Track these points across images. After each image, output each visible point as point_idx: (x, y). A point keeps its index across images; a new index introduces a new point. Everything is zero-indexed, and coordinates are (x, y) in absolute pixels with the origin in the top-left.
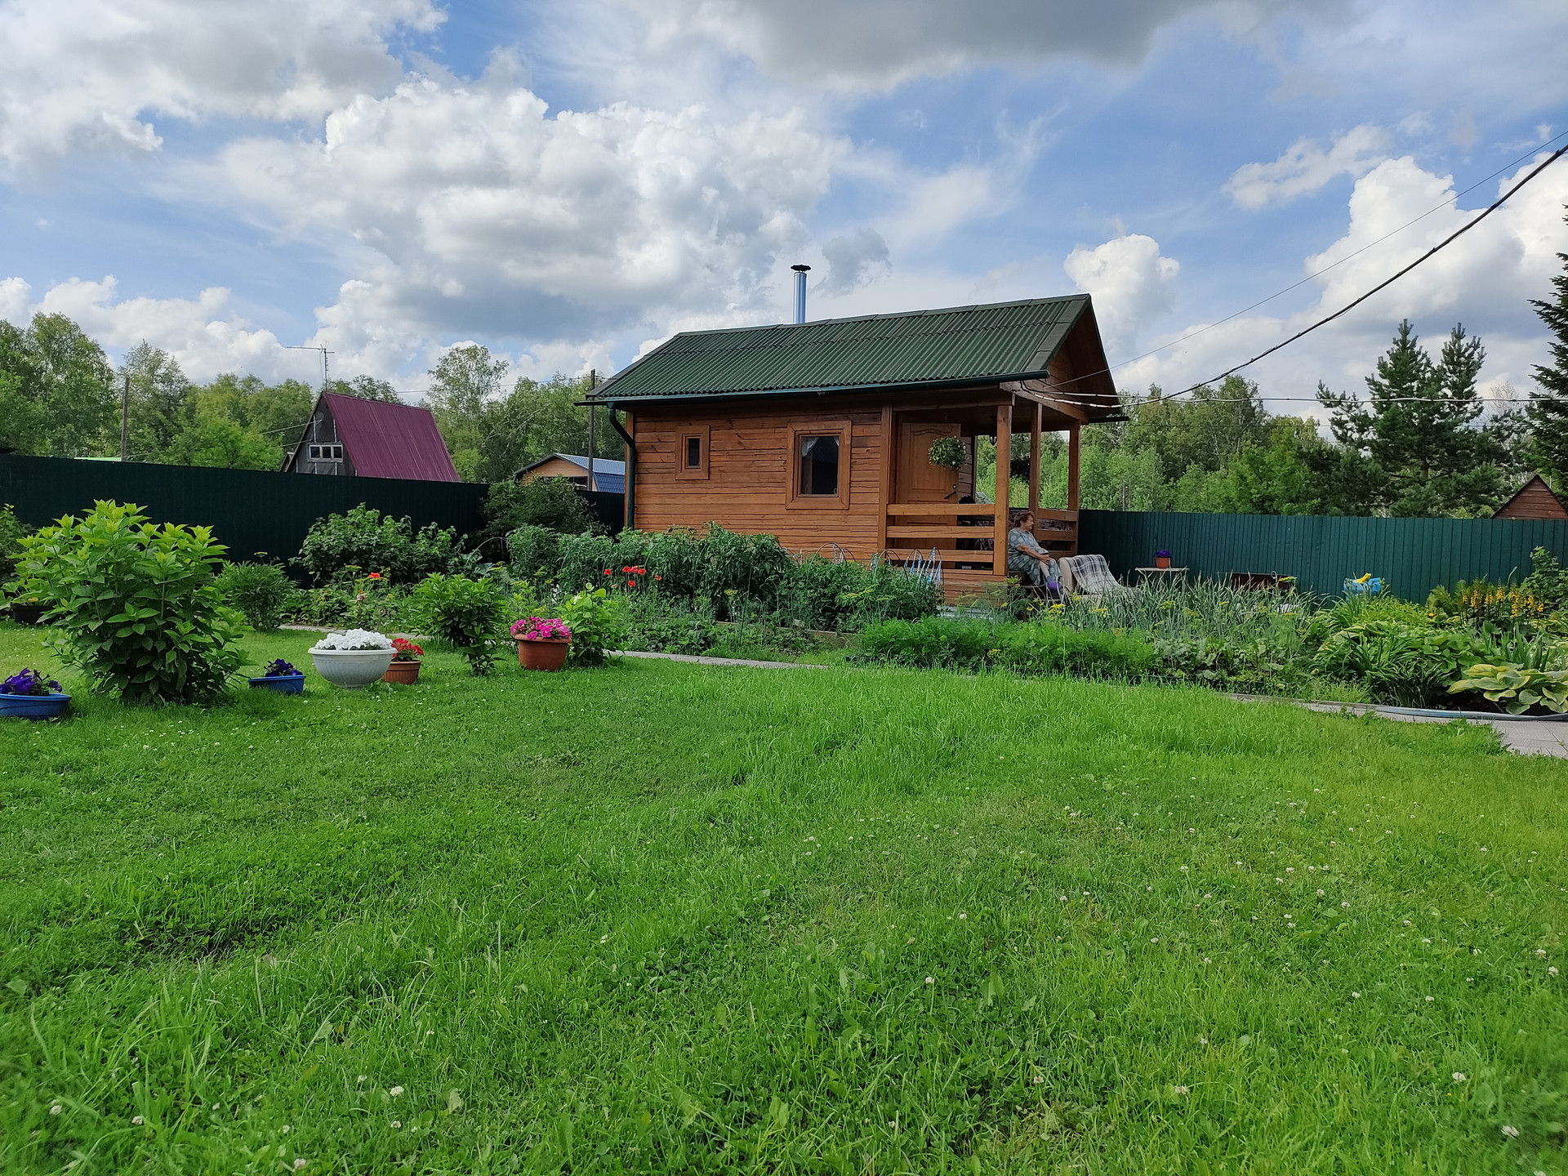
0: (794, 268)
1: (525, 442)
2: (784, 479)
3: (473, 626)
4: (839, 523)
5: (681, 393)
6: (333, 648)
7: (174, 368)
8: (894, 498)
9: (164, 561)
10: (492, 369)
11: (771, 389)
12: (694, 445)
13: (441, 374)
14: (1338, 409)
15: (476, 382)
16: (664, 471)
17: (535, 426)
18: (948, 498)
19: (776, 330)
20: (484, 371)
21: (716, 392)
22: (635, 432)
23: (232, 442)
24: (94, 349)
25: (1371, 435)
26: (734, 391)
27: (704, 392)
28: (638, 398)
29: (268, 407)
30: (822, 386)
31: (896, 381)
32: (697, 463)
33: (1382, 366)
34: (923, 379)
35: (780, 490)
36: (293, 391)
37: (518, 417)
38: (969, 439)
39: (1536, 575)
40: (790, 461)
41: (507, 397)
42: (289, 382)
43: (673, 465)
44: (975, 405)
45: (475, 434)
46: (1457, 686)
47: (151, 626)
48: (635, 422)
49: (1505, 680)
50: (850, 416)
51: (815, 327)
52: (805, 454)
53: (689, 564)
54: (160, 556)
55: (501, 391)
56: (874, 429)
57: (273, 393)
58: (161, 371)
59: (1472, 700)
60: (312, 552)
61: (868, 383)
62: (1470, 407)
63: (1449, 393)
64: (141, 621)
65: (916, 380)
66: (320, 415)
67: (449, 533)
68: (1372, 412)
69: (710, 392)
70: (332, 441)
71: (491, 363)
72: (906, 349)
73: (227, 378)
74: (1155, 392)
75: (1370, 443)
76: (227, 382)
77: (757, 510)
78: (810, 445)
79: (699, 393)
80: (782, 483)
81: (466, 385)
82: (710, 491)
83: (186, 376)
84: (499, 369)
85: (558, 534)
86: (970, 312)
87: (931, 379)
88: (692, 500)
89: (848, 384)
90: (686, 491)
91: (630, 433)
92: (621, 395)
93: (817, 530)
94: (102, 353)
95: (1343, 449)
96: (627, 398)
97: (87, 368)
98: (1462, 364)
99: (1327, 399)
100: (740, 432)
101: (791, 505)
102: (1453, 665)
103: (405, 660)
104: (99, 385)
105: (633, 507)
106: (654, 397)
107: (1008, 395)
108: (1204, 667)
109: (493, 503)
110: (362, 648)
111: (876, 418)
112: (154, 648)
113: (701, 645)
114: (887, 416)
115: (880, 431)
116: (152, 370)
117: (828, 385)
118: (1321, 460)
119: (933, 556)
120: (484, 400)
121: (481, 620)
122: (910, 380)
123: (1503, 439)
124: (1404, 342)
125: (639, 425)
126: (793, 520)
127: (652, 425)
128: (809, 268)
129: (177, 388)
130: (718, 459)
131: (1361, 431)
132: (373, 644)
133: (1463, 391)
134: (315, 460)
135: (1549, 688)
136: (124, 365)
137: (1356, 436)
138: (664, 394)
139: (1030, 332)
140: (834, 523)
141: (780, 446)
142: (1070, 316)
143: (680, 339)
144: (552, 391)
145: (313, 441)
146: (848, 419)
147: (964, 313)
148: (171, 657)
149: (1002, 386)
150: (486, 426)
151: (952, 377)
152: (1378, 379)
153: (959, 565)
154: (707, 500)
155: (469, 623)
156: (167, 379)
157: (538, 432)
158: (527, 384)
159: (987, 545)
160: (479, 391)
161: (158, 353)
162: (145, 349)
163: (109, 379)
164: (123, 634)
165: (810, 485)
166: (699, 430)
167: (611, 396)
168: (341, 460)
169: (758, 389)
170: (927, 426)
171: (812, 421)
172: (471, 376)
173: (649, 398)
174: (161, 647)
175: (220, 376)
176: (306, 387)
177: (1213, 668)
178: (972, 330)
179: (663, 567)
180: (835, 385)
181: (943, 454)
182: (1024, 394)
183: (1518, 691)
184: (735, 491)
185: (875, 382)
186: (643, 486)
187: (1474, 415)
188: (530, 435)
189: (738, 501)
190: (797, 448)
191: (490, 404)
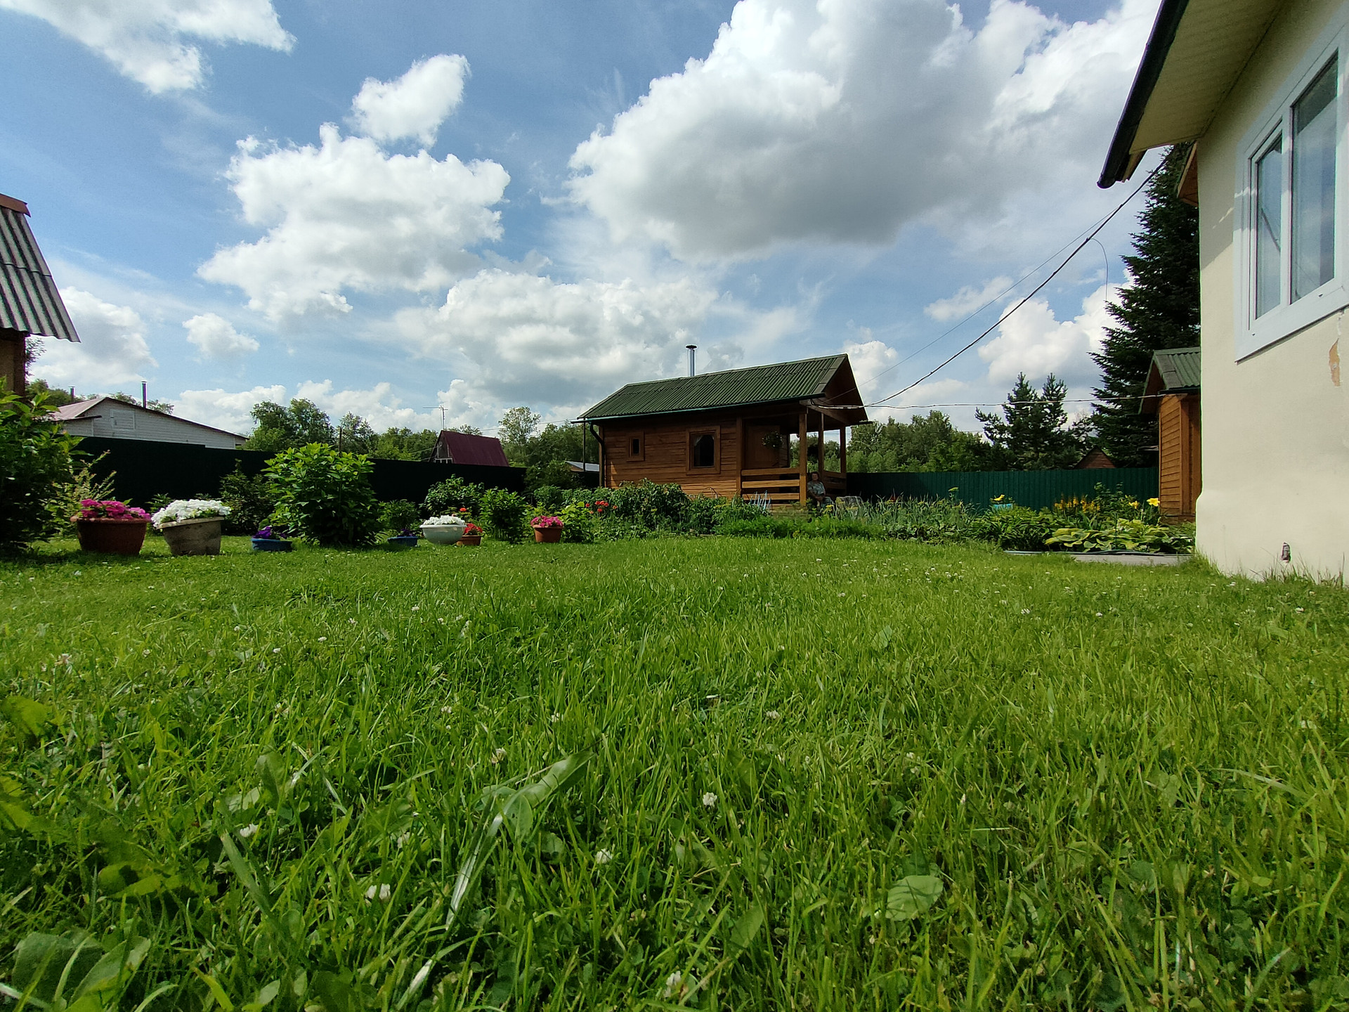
0: (688, 347)
2: (685, 458)
4: (715, 481)
5: (628, 414)
7: (366, 425)
10: (532, 419)
11: (677, 409)
12: (635, 443)
13: (505, 423)
14: (988, 422)
15: (524, 427)
16: (621, 457)
17: (555, 449)
18: (776, 465)
19: (679, 381)
20: (527, 420)
21: (646, 413)
22: (604, 437)
23: (394, 457)
24: (323, 416)
25: (1006, 435)
26: (657, 412)
28: (605, 418)
30: (704, 407)
31: (743, 402)
32: (638, 452)
33: (1010, 398)
34: (758, 401)
35: (683, 465)
36: (427, 435)
37: (547, 444)
40: (688, 448)
41: (541, 434)
42: (424, 431)
43: (624, 454)
44: (787, 415)
45: (523, 455)
46: (1050, 541)
48: (604, 432)
50: (720, 423)
51: (700, 378)
52: (695, 445)
53: (632, 501)
55: (538, 431)
56: (733, 430)
57: (417, 436)
58: (359, 427)
60: (431, 500)
61: (728, 404)
62: (1060, 418)
63: (1048, 411)
65: (754, 401)
66: (441, 442)
68: (1007, 423)
69: (643, 413)
70: (446, 457)
73: (393, 430)
74: (891, 421)
75: (1007, 439)
76: (393, 432)
77: (671, 476)
78: (698, 440)
79: (638, 414)
80: (684, 461)
81: (519, 428)
82: (645, 467)
83: (372, 430)
84: (536, 420)
87: (762, 400)
89: (718, 405)
90: (632, 467)
91: (601, 437)
92: (596, 417)
94: (328, 418)
95: (991, 443)
96: (600, 419)
97: (321, 427)
98: (1054, 394)
99: (982, 417)
100: (661, 434)
101: (689, 471)
102: (1047, 530)
105: (603, 477)
106: (613, 417)
107: (804, 407)
111: (733, 424)
114: (739, 423)
115: (736, 430)
116: (354, 427)
117: (707, 406)
118: (979, 449)
119: (766, 496)
120: (528, 436)
123: (1079, 435)
124: (1021, 384)
125: (606, 434)
126: (690, 481)
127: (613, 434)
128: (695, 347)
129: (368, 436)
130: (649, 450)
131: (1001, 433)
133: (1056, 410)
136: (339, 425)
137: (998, 436)
138: (619, 415)
139: (814, 375)
141: (682, 440)
142: (836, 366)
144: (564, 430)
145: (437, 457)
146: (718, 425)
149: (802, 403)
150: (529, 449)
152: (1009, 406)
153: (780, 502)
156: (362, 431)
157: (557, 453)
158: (552, 427)
159: (796, 490)
160: (525, 431)
161: (358, 418)
162: (350, 416)
163: (332, 432)
165: (699, 462)
166: (638, 434)
167: (590, 417)
170: (761, 427)
171: (699, 427)
172: (521, 423)
173: (610, 418)
175: (390, 429)
176: (435, 433)
178: (784, 375)
180: (711, 406)
181: (769, 441)
182: (813, 407)
183: (1083, 541)
184: (659, 466)
185: (732, 403)
186: (609, 466)
187: (1063, 422)
189: (660, 472)
190: (691, 442)
191: (532, 438)
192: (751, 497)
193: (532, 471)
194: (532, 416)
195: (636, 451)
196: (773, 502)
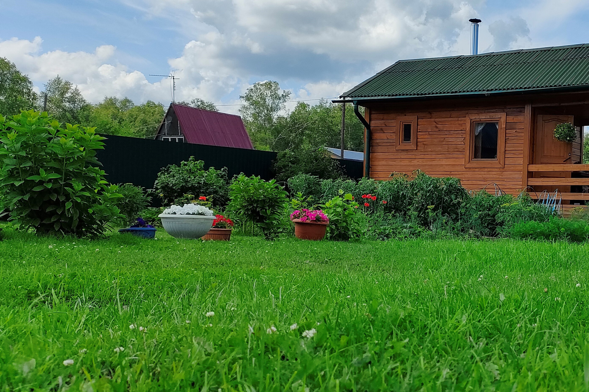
0: (471, 20)
2: (464, 149)
4: (498, 176)
5: (400, 95)
6: (175, 213)
7: (77, 93)
8: (532, 161)
10: (281, 96)
11: (456, 92)
12: (407, 129)
13: (248, 98)
15: (270, 104)
16: (389, 144)
17: (307, 132)
18: (567, 161)
19: (459, 59)
20: (276, 97)
21: (422, 94)
22: (370, 120)
24: (25, 80)
26: (433, 93)
27: (414, 94)
28: (373, 98)
29: (136, 118)
30: (488, 90)
31: (534, 87)
32: (409, 140)
34: (551, 86)
35: (461, 156)
37: (297, 126)
38: (578, 128)
40: (468, 138)
41: (290, 114)
42: (149, 102)
43: (394, 141)
44: (582, 103)
45: (268, 135)
48: (370, 114)
50: (505, 110)
51: (484, 56)
52: (477, 134)
55: (287, 110)
56: (520, 118)
57: (140, 109)
58: (68, 95)
61: (517, 88)
65: (546, 86)
66: (170, 118)
69: (418, 94)
70: (177, 134)
72: (540, 69)
73: (111, 99)
76: (111, 103)
77: (447, 168)
78: (480, 128)
79: (411, 95)
80: (462, 151)
81: (264, 105)
82: (417, 157)
83: (85, 98)
84: (285, 96)
85: (321, 180)
86: (580, 48)
87: (555, 86)
88: (406, 162)
89: (504, 89)
90: (402, 157)
91: (367, 120)
92: (362, 96)
93: (485, 181)
94: (30, 82)
96: (366, 98)
97: (21, 93)
100: (436, 120)
101: (468, 165)
103: (221, 228)
104: (27, 102)
105: (369, 167)
106: (382, 97)
109: (279, 164)
110: (193, 214)
111: (522, 111)
114: (528, 110)
115: (523, 118)
116: (62, 94)
117: (492, 90)
119: (556, 196)
120: (275, 116)
121: (271, 206)
122: (542, 87)
125: (373, 116)
126: (469, 175)
127: (381, 116)
128: (480, 21)
129: (78, 106)
130: (422, 137)
132: (200, 212)
136: (44, 90)
138: (389, 96)
140: (495, 176)
141: (461, 128)
143: (399, 64)
144: (319, 110)
145: (165, 134)
146: (504, 112)
147: (576, 48)
151: (569, 85)
153: (572, 202)
154: (415, 162)
155: (263, 208)
156: (72, 100)
157: (309, 136)
158: (303, 106)
160: (272, 109)
161: (67, 83)
162: (58, 81)
163: (34, 99)
165: (480, 154)
166: (410, 119)
167: (355, 97)
169: (448, 93)
170: (553, 117)
171: (481, 113)
172: (267, 100)
173: (379, 98)
175: (106, 98)
176: (160, 106)
178: (581, 58)
180: (496, 90)
181: (561, 133)
184: (433, 156)
185: (521, 88)
186: (375, 154)
188: (304, 137)
189: (434, 163)
190: (472, 130)
191: (279, 118)
192: (540, 195)
193: (284, 156)
194: (280, 93)
195: (407, 137)
196: (564, 202)
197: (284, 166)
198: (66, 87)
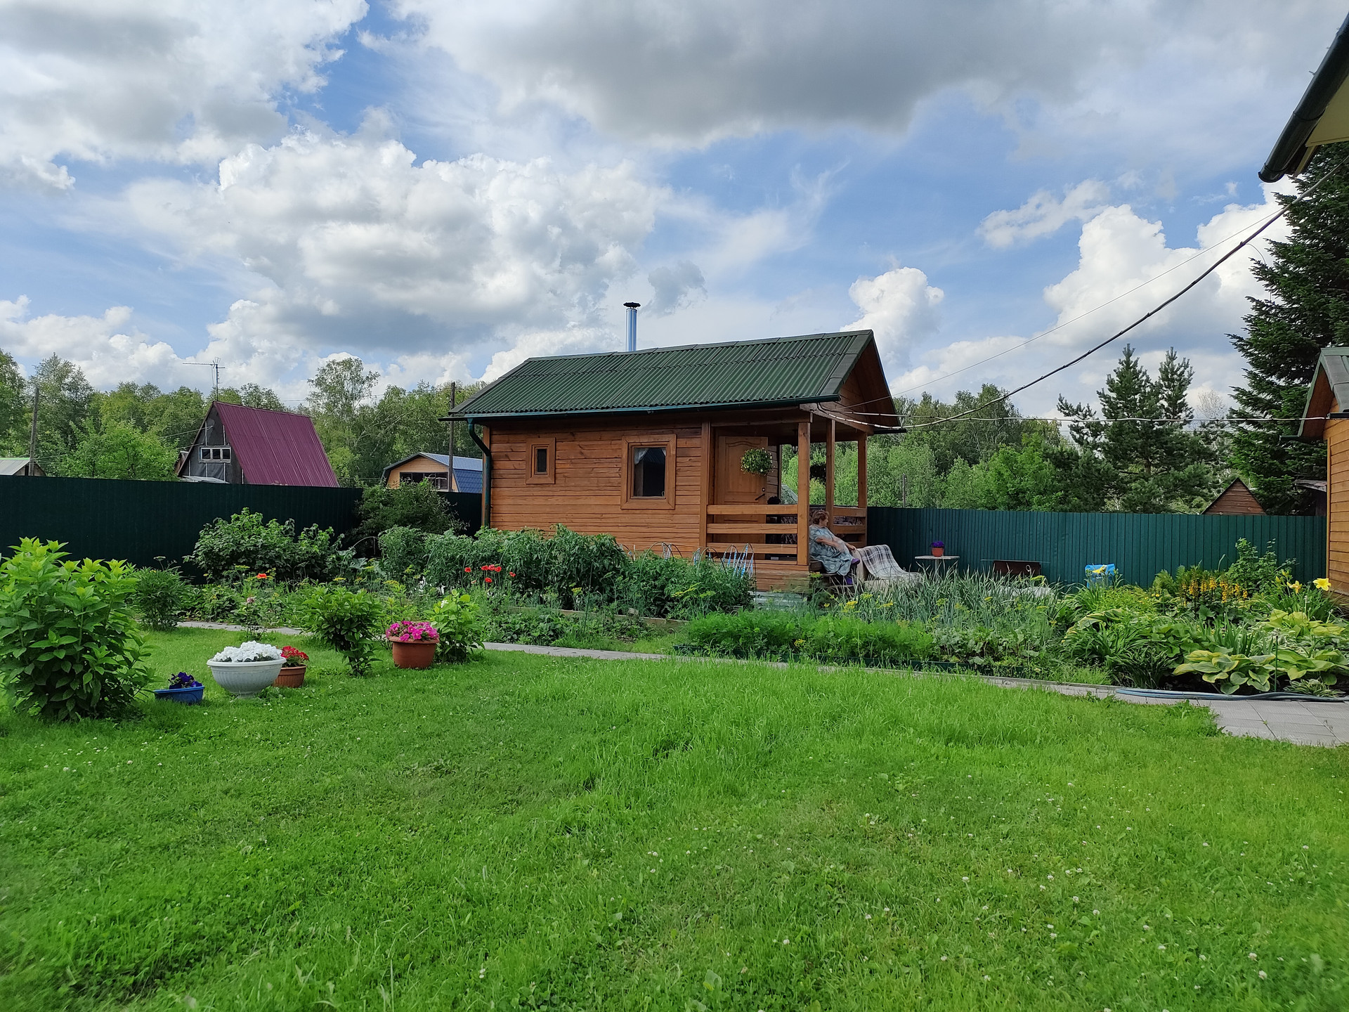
0: (627, 305)
1: (393, 440)
2: (619, 483)
3: (354, 633)
4: (666, 521)
5: (531, 411)
6: (229, 660)
7: (80, 376)
8: (713, 500)
9: (83, 595)
10: (364, 378)
11: (608, 408)
12: (542, 454)
13: (320, 382)
14: (1075, 417)
15: (350, 390)
16: (516, 476)
17: (401, 427)
18: (758, 499)
19: (611, 357)
20: (357, 380)
21: (561, 410)
22: (491, 443)
23: (134, 447)
24: (7, 360)
25: (1102, 439)
26: (576, 409)
27: (551, 410)
28: (494, 415)
29: (163, 412)
30: (651, 406)
31: (713, 402)
32: (545, 470)
33: (1110, 382)
34: (736, 401)
35: (615, 493)
36: (185, 397)
37: (387, 420)
38: (775, 448)
39: (1240, 561)
40: (625, 468)
41: (378, 402)
42: (182, 389)
43: (524, 472)
44: (779, 422)
45: (349, 434)
46: (1181, 669)
47: (71, 652)
48: (491, 435)
49: (1219, 664)
50: (675, 430)
51: (644, 354)
52: (637, 462)
53: (538, 561)
54: (80, 591)
55: (371, 398)
56: (695, 442)
57: (168, 398)
58: (67, 381)
59: (1192, 682)
60: (205, 553)
61: (690, 403)
62: (1183, 415)
63: (1166, 404)
64: (62, 647)
65: (730, 401)
66: (212, 421)
67: (328, 533)
68: (1102, 419)
69: (556, 411)
70: (221, 444)
71: (364, 374)
72: (722, 375)
73: (128, 386)
74: (926, 398)
75: (1102, 445)
76: (128, 389)
77: (597, 510)
78: (641, 455)
79: (546, 411)
80: (617, 487)
81: (341, 392)
82: (556, 494)
83: (91, 385)
84: (371, 379)
85: (425, 534)
86: (774, 344)
87: (742, 401)
88: (541, 501)
89: (673, 404)
90: (535, 493)
91: (487, 444)
92: (479, 413)
93: (648, 527)
94: (14, 364)
95: (1078, 449)
96: (484, 415)
98: (1175, 380)
99: (1067, 409)
100: (581, 443)
101: (626, 506)
102: (1177, 651)
103: (293, 665)
104: (10, 392)
105: (489, 507)
106: (508, 414)
107: (806, 414)
108: (974, 654)
109: (366, 506)
110: (255, 659)
111: (697, 433)
112: (72, 671)
113: (551, 636)
114: (706, 432)
115: (700, 444)
116: (60, 378)
117: (656, 405)
118: (1064, 461)
119: (746, 549)
120: (357, 404)
121: (361, 627)
122: (725, 402)
123: (1209, 441)
124: (1128, 362)
125: (495, 438)
126: (627, 518)
127: (506, 437)
128: (639, 305)
129: (83, 394)
130: (563, 466)
131: (1095, 435)
132: (265, 655)
133: (1177, 405)
134: (205, 460)
135: (1254, 671)
136: (34, 374)
137: (1090, 439)
138: (517, 412)
139: (823, 361)
140: (662, 521)
141: (616, 455)
142: (856, 349)
143: (530, 363)
144: (417, 397)
145: (204, 444)
146: (673, 433)
147: (769, 344)
148: (87, 678)
149: (802, 407)
150: (358, 427)
151: (760, 400)
152: (1107, 392)
153: (768, 557)
154: (553, 501)
155: (349, 630)
156: (73, 387)
157: (404, 433)
158: (395, 392)
159: (792, 539)
160: (353, 397)
161: (66, 364)
162: (55, 360)
163: (21, 386)
164: (44, 658)
165: (641, 489)
166: (546, 441)
167: (470, 413)
168: (229, 461)
169: (597, 408)
170: (739, 439)
171: (643, 435)
172: (345, 384)
173: (503, 414)
174: (78, 669)
175: (121, 384)
176: (198, 394)
177: (982, 655)
178: (776, 359)
179: (517, 562)
180: (662, 405)
181: (752, 463)
182: (820, 413)
183: (1229, 673)
184: (578, 493)
185: (696, 403)
186: (498, 489)
187: (1186, 422)
188: (397, 435)
190: (630, 457)
191: (362, 408)
192: (724, 547)
195: (541, 467)
196: (758, 557)
197: (373, 509)
198: (67, 368)
